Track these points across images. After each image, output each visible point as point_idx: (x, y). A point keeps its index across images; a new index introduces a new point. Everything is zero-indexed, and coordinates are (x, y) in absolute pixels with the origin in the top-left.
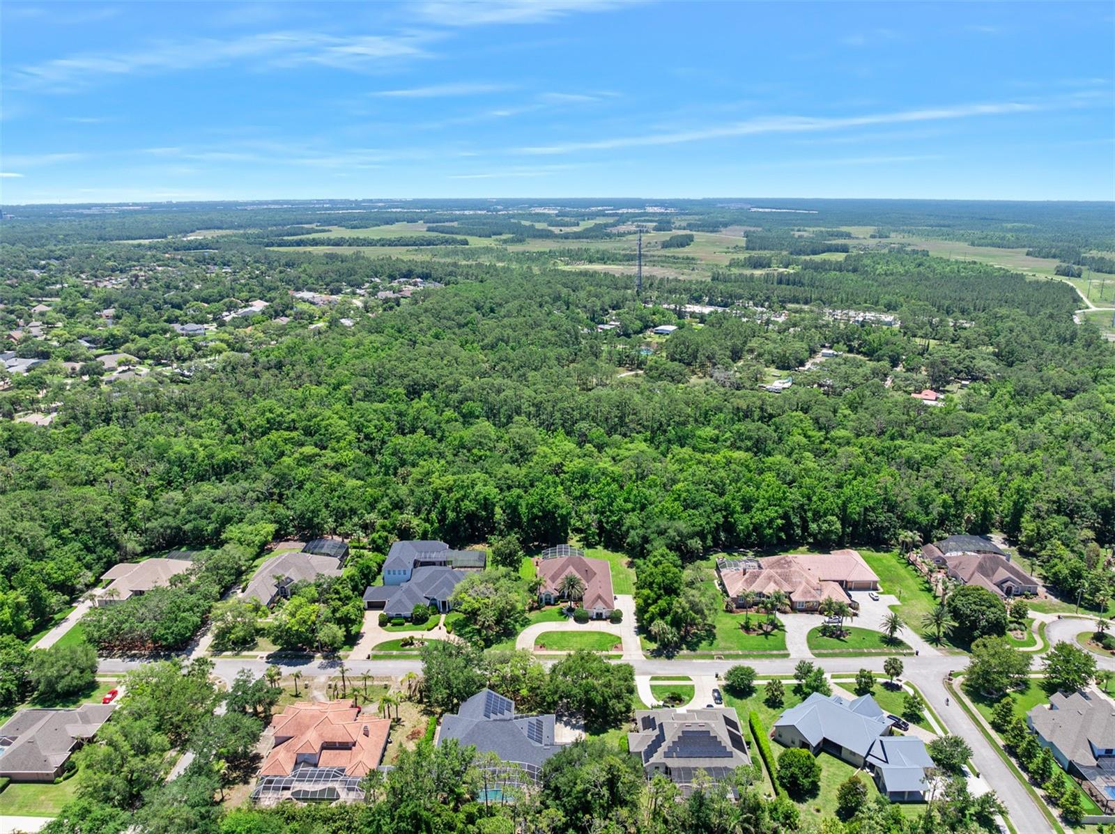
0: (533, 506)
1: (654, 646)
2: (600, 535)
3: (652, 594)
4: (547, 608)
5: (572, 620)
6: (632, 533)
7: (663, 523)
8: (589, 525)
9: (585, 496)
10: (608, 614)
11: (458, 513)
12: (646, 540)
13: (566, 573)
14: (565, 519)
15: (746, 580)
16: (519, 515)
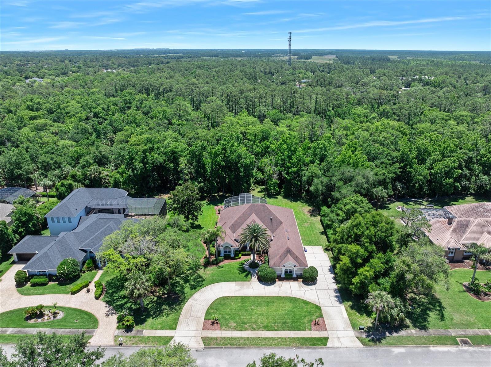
0: (216, 155)
1: (367, 322)
2: (280, 186)
3: (362, 251)
4: (227, 262)
5: (254, 280)
6: (316, 181)
7: (349, 171)
8: (270, 176)
9: (266, 151)
10: (299, 273)
11: (145, 164)
12: (330, 188)
13: (248, 222)
14: (248, 168)
15: (454, 230)
16: (204, 165)
